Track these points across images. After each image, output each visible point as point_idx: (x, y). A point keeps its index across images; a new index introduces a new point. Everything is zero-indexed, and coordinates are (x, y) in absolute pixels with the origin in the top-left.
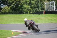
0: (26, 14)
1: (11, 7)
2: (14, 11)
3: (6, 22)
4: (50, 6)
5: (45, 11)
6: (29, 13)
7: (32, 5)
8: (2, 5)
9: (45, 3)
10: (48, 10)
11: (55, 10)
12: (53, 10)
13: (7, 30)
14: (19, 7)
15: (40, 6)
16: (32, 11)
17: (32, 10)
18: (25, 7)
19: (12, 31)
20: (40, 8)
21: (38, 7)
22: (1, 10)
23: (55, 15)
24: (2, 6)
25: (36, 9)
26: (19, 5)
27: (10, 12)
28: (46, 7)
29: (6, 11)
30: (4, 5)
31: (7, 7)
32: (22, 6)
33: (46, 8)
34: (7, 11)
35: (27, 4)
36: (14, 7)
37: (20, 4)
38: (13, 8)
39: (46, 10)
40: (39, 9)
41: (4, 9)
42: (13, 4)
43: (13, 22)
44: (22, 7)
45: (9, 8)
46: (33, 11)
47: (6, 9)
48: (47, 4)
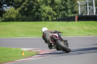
0: (45, 21)
1: (20, 9)
2: (25, 16)
3: (12, 35)
4: (87, 8)
5: (79, 16)
6: (50, 19)
7: (56, 6)
8: (6, 7)
9: (78, 2)
10: (84, 15)
11: (95, 14)
12: (91, 14)
13: (14, 49)
14: (34, 10)
15: (69, 7)
16: (56, 16)
17: (56, 14)
18: (44, 9)
19: (22, 49)
20: (69, 11)
21: (66, 9)
22: (4, 15)
23: (95, 22)
24: (4, 8)
25: (63, 12)
26: (34, 5)
27: (19, 17)
28: (79, 10)
29: (12, 16)
30: (8, 6)
31: (14, 10)
32: (38, 7)
33: (80, 12)
34: (14, 16)
35: (47, 5)
36: (26, 9)
37: (36, 4)
38: (24, 12)
39: (80, 13)
40: (67, 13)
41: (9, 12)
42: (24, 4)
43: (24, 35)
44: (39, 10)
45: (17, 11)
46: (58, 16)
47: (11, 13)
48: (82, 4)
